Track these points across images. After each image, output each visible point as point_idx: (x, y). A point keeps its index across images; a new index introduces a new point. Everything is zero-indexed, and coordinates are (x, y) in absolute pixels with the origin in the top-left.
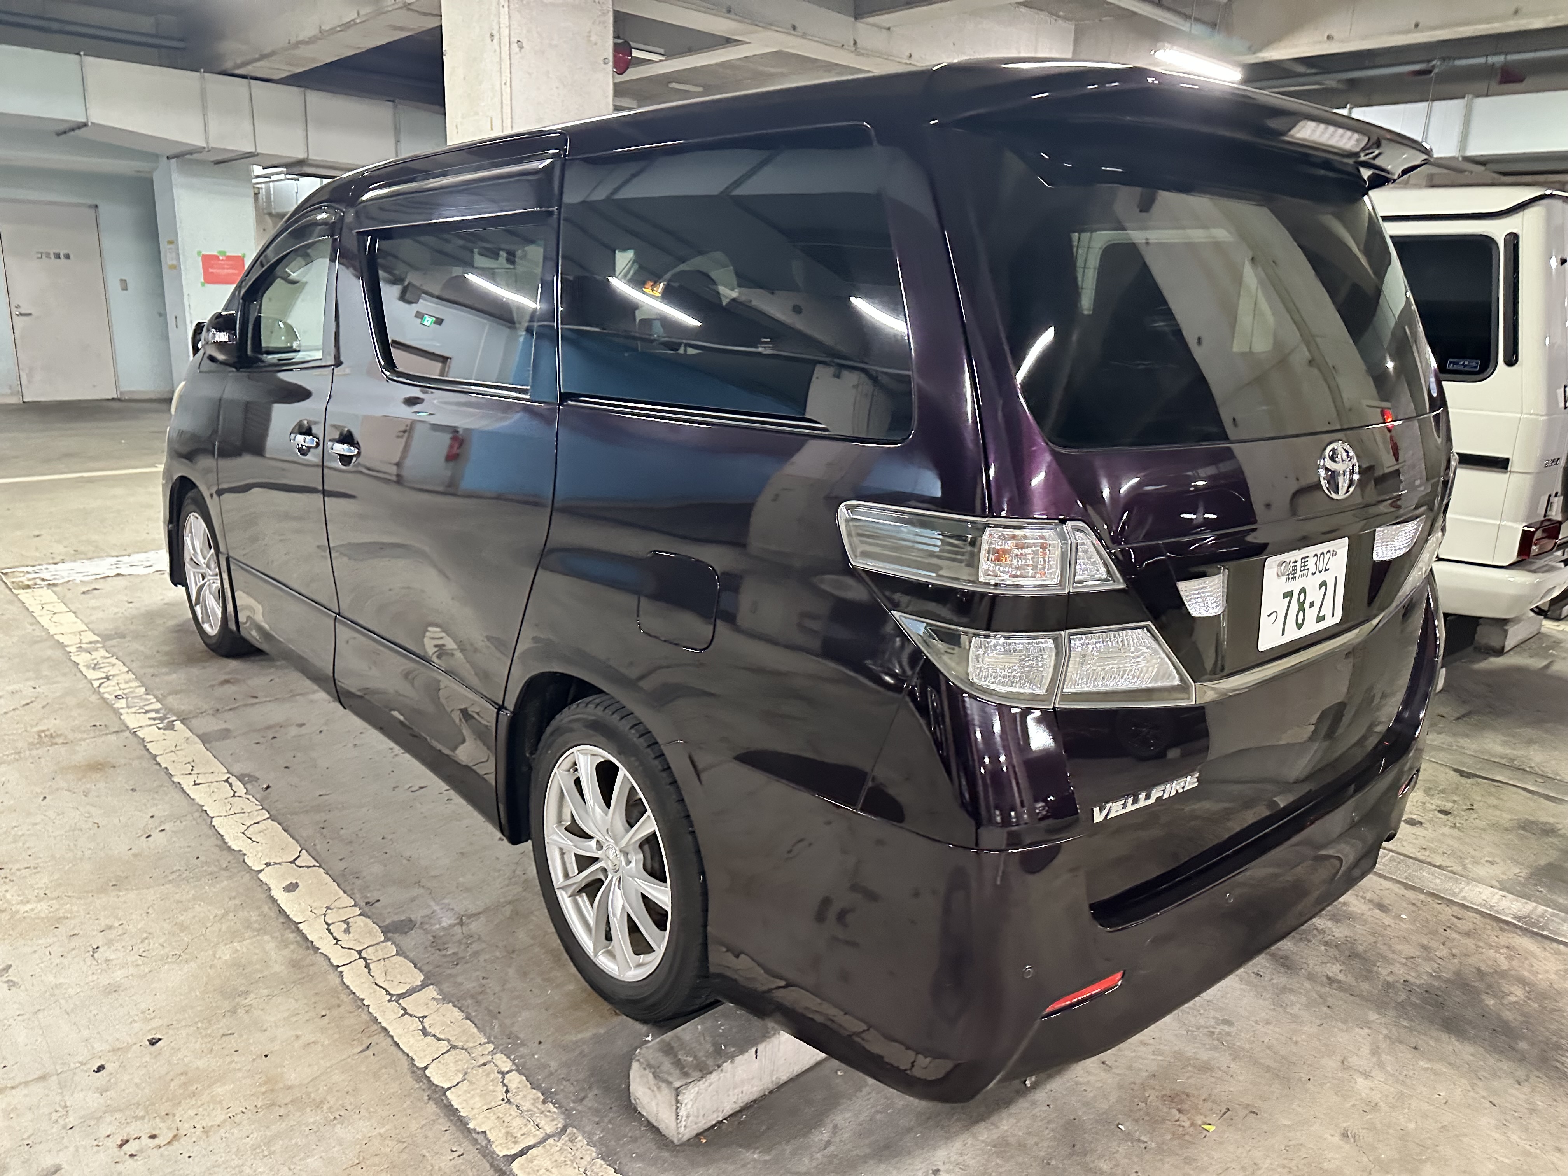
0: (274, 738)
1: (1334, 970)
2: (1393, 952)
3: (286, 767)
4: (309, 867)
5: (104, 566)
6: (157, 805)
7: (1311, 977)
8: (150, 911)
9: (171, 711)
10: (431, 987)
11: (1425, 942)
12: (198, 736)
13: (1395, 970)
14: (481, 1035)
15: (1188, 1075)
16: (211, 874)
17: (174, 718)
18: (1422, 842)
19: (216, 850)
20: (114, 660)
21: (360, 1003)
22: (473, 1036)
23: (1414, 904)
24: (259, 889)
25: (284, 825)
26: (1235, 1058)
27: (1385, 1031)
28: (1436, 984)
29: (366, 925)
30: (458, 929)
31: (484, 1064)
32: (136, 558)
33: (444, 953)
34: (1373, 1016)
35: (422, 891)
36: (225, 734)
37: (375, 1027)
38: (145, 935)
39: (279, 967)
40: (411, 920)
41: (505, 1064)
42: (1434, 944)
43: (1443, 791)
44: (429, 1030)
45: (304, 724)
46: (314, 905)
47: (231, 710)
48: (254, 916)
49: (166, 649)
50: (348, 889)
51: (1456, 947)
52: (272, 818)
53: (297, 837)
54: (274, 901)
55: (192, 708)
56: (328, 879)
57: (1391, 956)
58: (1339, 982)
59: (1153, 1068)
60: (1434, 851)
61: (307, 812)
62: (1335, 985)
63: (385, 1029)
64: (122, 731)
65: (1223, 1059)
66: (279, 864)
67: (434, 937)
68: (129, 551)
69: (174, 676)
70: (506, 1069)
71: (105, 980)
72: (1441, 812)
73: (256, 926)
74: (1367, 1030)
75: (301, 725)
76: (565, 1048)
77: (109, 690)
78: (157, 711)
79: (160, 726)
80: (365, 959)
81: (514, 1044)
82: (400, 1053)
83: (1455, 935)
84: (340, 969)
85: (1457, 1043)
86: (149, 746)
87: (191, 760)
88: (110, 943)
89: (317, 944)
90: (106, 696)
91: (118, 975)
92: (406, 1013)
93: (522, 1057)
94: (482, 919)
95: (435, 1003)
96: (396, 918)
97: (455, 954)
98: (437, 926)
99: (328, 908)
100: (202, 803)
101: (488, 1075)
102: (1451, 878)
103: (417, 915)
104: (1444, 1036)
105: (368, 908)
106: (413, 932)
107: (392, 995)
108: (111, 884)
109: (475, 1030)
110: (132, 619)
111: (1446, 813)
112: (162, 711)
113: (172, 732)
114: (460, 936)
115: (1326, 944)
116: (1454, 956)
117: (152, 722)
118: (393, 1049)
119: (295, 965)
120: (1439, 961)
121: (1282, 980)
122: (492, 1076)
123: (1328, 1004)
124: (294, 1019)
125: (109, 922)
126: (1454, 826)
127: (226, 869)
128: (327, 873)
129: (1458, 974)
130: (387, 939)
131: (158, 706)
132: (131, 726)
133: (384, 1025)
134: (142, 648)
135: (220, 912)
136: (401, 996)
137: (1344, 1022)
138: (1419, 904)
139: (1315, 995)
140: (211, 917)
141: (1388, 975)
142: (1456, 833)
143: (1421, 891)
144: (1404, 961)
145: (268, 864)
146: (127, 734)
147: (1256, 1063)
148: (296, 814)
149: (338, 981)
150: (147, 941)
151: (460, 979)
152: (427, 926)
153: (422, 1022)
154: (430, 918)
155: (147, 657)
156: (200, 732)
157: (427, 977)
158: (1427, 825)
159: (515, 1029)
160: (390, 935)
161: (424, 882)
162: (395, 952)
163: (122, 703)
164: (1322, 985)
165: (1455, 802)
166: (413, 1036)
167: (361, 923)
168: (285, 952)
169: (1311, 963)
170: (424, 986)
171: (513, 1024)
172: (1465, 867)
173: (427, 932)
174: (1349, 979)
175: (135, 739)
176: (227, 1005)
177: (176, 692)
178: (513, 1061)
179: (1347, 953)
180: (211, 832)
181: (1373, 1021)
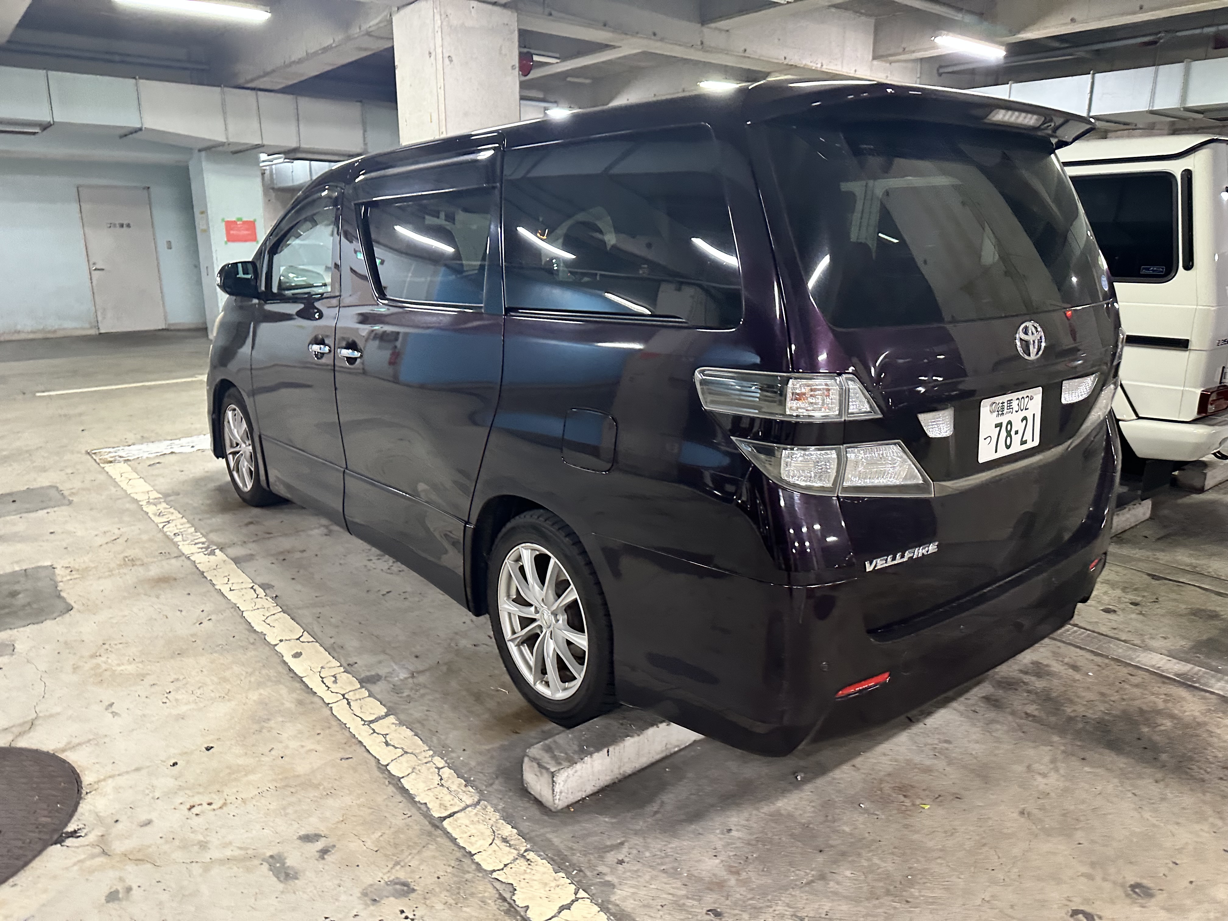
0: (284, 560)
1: (1032, 709)
2: (1078, 697)
3: (293, 579)
4: (308, 642)
5: (163, 447)
6: (205, 604)
7: (1013, 713)
8: (204, 670)
9: (213, 543)
10: (392, 716)
11: (1104, 690)
12: (232, 559)
13: (1075, 708)
14: (425, 746)
15: (914, 774)
16: (242, 647)
17: (215, 547)
18: (1115, 625)
19: (247, 632)
20: (172, 510)
21: (343, 726)
22: (419, 746)
23: (1099, 666)
24: (276, 656)
25: (292, 616)
26: (950, 764)
27: (1063, 748)
28: (1107, 718)
29: (348, 678)
30: (410, 680)
31: (426, 763)
32: (184, 441)
33: (400, 695)
34: (1056, 738)
35: (387, 657)
36: (250, 557)
37: (354, 740)
38: (200, 685)
39: (289, 705)
40: (378, 675)
41: (440, 762)
42: (1108, 692)
43: (1136, 589)
44: (389, 742)
45: (304, 551)
46: (312, 666)
47: (254, 541)
48: (272, 673)
49: (208, 502)
50: (335, 655)
51: (1126, 694)
52: (284, 611)
53: (300, 623)
54: (285, 663)
55: (227, 541)
56: (322, 649)
57: (1076, 700)
58: (1034, 716)
59: (890, 769)
60: (1122, 631)
61: (308, 607)
62: (1030, 719)
63: (360, 742)
64: (180, 556)
65: (940, 764)
66: (289, 640)
67: (394, 685)
68: (179, 436)
69: (214, 520)
70: (440, 766)
71: (175, 712)
72: (1132, 604)
73: (274, 679)
74: (1049, 748)
75: (303, 551)
76: (480, 753)
77: (170, 530)
78: (203, 543)
79: (206, 553)
80: (347, 700)
81: (447, 751)
82: (370, 756)
83: (1127, 686)
84: (330, 705)
85: (1115, 756)
86: (198, 566)
87: (227, 574)
88: (177, 690)
89: (314, 690)
90: (168, 533)
91: (183, 709)
92: (374, 731)
93: (452, 759)
94: (428, 674)
95: (394, 726)
96: (368, 674)
97: (408, 696)
98: (397, 679)
99: (322, 668)
100: (234, 602)
101: (429, 769)
102: (1131, 648)
103: (383, 671)
104: (1107, 751)
105: (349, 668)
106: (379, 683)
107: (365, 721)
108: (177, 653)
109: (421, 742)
110: (184, 482)
111: (1135, 604)
112: (207, 544)
113: (214, 557)
114: (410, 686)
115: (1029, 692)
116: (1124, 700)
117: (200, 550)
118: (366, 754)
119: (300, 703)
120: (1112, 703)
121: (992, 715)
122: (431, 770)
123: (1024, 730)
124: (300, 736)
125: (176, 677)
126: (1141, 613)
127: (253, 644)
128: (321, 645)
129: (1124, 712)
130: (362, 687)
131: (204, 540)
132: (186, 553)
133: (360, 739)
134: (191, 502)
135: (250, 670)
136: (372, 722)
137: (1034, 742)
138: (1103, 666)
139: (1015, 725)
140: (244, 673)
141: (1071, 712)
142: (1141, 617)
143: (1107, 657)
144: (1085, 703)
145: (281, 641)
146: (183, 558)
147: (964, 767)
148: (299, 608)
149: (330, 712)
150: (202, 689)
151: (410, 712)
152: (388, 679)
153: (385, 738)
154: (392, 674)
155: (195, 508)
156: (233, 556)
157: (389, 710)
158: (1120, 612)
159: (448, 742)
160: (364, 684)
161: (388, 651)
162: (367, 694)
163: (179, 538)
164: (1021, 718)
165: (1144, 596)
166: (379, 746)
167: (345, 677)
168: (294, 695)
169: (1015, 703)
170: (387, 715)
171: (446, 739)
172: (1143, 641)
173: (389, 682)
174: (1043, 715)
175: (189, 562)
176: (256, 727)
177: (216, 531)
178: (446, 762)
179: (1043, 698)
180: (242, 621)
181: (1055, 742)
